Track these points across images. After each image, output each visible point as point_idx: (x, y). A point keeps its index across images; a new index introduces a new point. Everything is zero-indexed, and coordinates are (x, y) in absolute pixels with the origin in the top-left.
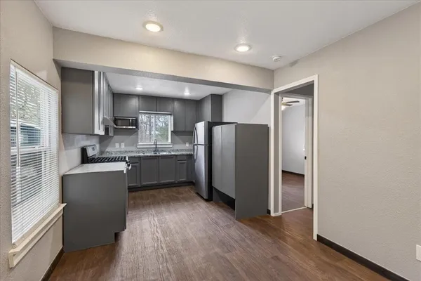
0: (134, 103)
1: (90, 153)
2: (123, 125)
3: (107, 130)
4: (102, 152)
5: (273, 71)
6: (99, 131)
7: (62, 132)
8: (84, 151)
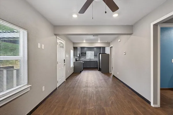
0: (86, 49)
1: (77, 59)
2: (83, 54)
3: (80, 55)
4: (79, 60)
5: (110, 43)
6: (78, 56)
7: (74, 56)
8: (76, 59)
